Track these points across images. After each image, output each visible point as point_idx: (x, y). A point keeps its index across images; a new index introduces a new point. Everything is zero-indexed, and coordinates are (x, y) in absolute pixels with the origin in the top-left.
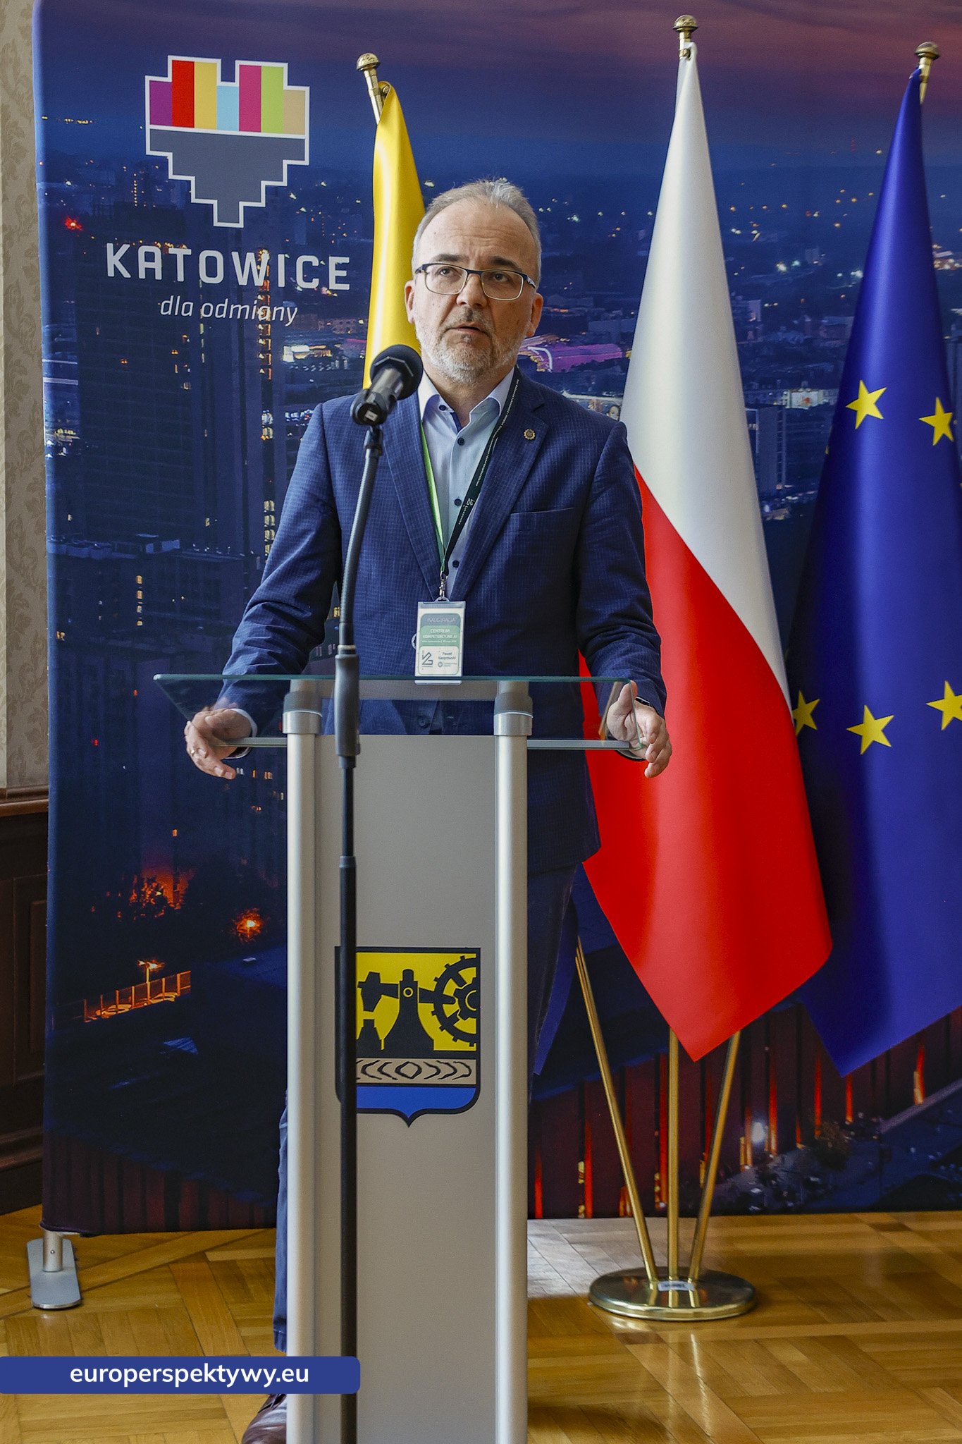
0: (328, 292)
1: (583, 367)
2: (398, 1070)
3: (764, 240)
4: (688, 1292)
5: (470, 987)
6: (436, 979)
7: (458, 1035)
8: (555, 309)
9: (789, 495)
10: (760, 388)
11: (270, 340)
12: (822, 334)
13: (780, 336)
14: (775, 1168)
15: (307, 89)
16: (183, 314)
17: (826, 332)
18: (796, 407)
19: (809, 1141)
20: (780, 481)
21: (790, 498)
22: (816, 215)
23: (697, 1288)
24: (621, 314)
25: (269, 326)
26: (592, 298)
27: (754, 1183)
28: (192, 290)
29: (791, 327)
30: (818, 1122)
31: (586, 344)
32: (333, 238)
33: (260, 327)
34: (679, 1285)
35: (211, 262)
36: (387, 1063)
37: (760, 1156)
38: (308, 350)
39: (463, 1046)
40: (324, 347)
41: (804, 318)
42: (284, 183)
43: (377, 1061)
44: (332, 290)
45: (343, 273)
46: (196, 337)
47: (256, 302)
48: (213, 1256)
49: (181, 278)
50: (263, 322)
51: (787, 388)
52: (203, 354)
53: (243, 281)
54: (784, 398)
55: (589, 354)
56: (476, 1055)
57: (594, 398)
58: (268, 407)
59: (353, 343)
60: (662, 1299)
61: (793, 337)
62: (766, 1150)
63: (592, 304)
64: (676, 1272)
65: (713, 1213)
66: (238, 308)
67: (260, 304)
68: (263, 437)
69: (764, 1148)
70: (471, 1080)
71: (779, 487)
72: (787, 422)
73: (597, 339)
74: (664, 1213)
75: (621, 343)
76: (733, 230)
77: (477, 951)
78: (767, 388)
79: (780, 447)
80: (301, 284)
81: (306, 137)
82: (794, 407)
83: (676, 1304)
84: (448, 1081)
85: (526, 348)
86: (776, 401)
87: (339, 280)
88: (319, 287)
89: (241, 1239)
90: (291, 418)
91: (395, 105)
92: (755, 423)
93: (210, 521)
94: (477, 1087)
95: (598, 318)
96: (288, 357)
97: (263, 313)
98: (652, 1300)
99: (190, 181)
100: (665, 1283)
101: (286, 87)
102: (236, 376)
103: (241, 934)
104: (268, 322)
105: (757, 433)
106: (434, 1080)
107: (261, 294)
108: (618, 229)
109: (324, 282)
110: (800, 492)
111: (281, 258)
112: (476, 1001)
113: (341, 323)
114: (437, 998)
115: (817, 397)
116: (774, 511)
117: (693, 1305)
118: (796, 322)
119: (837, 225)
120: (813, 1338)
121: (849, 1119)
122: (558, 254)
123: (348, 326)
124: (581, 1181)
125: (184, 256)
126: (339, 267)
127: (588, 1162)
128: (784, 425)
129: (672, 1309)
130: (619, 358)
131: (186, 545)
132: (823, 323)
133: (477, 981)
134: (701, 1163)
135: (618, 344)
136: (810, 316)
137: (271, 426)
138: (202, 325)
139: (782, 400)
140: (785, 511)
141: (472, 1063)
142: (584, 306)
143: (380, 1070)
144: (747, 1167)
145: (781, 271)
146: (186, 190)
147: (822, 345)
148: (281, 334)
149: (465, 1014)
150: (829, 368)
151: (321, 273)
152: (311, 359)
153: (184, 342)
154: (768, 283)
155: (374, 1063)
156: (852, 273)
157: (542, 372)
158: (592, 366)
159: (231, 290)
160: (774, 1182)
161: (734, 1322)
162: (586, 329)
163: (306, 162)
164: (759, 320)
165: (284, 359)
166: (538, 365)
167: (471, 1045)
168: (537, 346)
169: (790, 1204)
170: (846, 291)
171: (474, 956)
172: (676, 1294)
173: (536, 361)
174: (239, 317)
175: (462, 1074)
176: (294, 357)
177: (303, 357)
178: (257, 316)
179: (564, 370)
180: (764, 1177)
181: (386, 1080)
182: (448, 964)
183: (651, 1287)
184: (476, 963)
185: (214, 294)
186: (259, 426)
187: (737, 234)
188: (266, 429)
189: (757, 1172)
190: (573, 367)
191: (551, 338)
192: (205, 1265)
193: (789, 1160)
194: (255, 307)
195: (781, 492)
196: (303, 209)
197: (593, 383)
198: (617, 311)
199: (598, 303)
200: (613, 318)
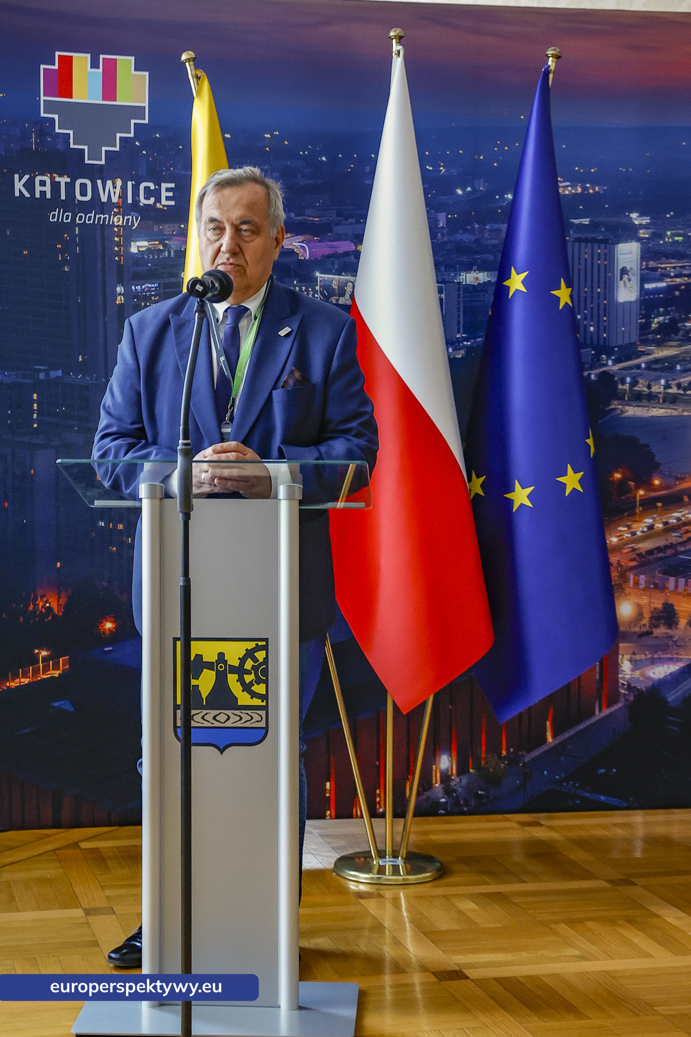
0: (161, 207)
1: (329, 256)
2: (214, 718)
3: (447, 174)
4: (399, 866)
5: (261, 664)
6: (239, 658)
7: (254, 695)
8: (311, 218)
9: (465, 341)
10: (446, 271)
11: (122, 238)
12: (486, 235)
13: (459, 237)
14: (455, 785)
15: (147, 74)
16: (64, 221)
17: (489, 234)
18: (470, 283)
19: (478, 767)
20: (459, 332)
21: (465, 343)
22: (481, 158)
23: (405, 863)
24: (354, 222)
25: (122, 229)
26: (335, 211)
27: (442, 795)
28: (70, 204)
29: (466, 231)
30: (483, 755)
31: (331, 241)
32: (164, 171)
33: (116, 229)
34: (393, 862)
35: (83, 187)
36: (206, 714)
37: (446, 778)
38: (147, 245)
39: (257, 702)
40: (158, 242)
41: (475, 225)
42: (132, 135)
43: (201, 712)
44: (163, 205)
45: (171, 194)
46: (73, 236)
47: (113, 213)
48: (84, 845)
49: (63, 197)
50: (118, 226)
51: (463, 271)
52: (78, 248)
53: (104, 199)
54: (461, 277)
55: (333, 247)
56: (265, 708)
57: (337, 277)
58: (120, 281)
59: (177, 240)
60: (382, 870)
61: (466, 237)
62: (449, 773)
63: (335, 215)
64: (391, 853)
65: (415, 815)
66: (101, 217)
67: (115, 215)
68: (117, 302)
69: (448, 771)
70: (263, 724)
71: (458, 336)
72: (463, 293)
73: (338, 238)
74: (383, 815)
75: (354, 240)
76: (428, 167)
77: (266, 640)
78: (450, 271)
79: (459, 309)
80: (143, 201)
81: (146, 105)
82: (467, 283)
83: (391, 873)
84: (248, 725)
85: (292, 243)
86: (456, 279)
87: (168, 198)
88: (155, 203)
89: (103, 834)
90: (136, 290)
91: (206, 85)
92: (442, 293)
93: (82, 358)
94: (266, 729)
95: (338, 224)
96: (134, 250)
97: (118, 220)
98: (375, 871)
99: (70, 134)
100: (384, 860)
101: (133, 72)
102: (100, 261)
103: (103, 632)
104: (121, 226)
105: (444, 300)
106: (238, 724)
107: (117, 208)
108: (352, 166)
109: (158, 200)
110: (472, 339)
111: (130, 184)
112: (265, 672)
113: (169, 227)
114: (240, 671)
115: (483, 277)
116: (455, 352)
117: (402, 874)
118: (469, 228)
119: (495, 164)
120: (483, 894)
121: (504, 752)
122: (312, 182)
123: (174, 229)
124: (328, 795)
125: (66, 183)
126: (168, 190)
127: (333, 782)
128: (461, 295)
129: (388, 876)
130: (353, 251)
131: (66, 372)
132: (486, 229)
133: (266, 659)
134: (407, 783)
135: (352, 241)
136: (478, 224)
137: (122, 295)
138: (77, 228)
139: (460, 279)
140: (463, 352)
141: (263, 713)
142: (329, 216)
143: (203, 718)
144: (437, 785)
145: (459, 194)
146: (67, 140)
147: (486, 242)
148: (129, 234)
149: (259, 680)
150: (491, 257)
151: (157, 194)
152: (149, 251)
153: (65, 238)
154: (451, 202)
155: (198, 713)
156: (506, 196)
157: (302, 259)
158: (335, 256)
159: (96, 205)
160: (454, 795)
161: (430, 884)
162: (331, 232)
163: (146, 121)
164: (445, 226)
165: (131, 251)
166: (300, 255)
167: (263, 701)
168: (299, 242)
169: (465, 809)
170: (501, 207)
171: (264, 643)
172: (391, 867)
173: (298, 252)
174: (101, 223)
175: (256, 720)
176: (138, 250)
177: (144, 249)
178: (113, 222)
179: (316, 258)
180: (448, 791)
181: (206, 724)
182: (247, 649)
183: (375, 863)
184: (265, 648)
185: (85, 207)
186: (115, 295)
187: (430, 170)
188: (119, 297)
189: (444, 788)
190: (323, 256)
191: (308, 237)
192: (78, 850)
193: (465, 780)
194: (112, 216)
195: (460, 340)
196: (144, 152)
197: (336, 267)
198: (352, 220)
199: (339, 214)
200: (349, 224)
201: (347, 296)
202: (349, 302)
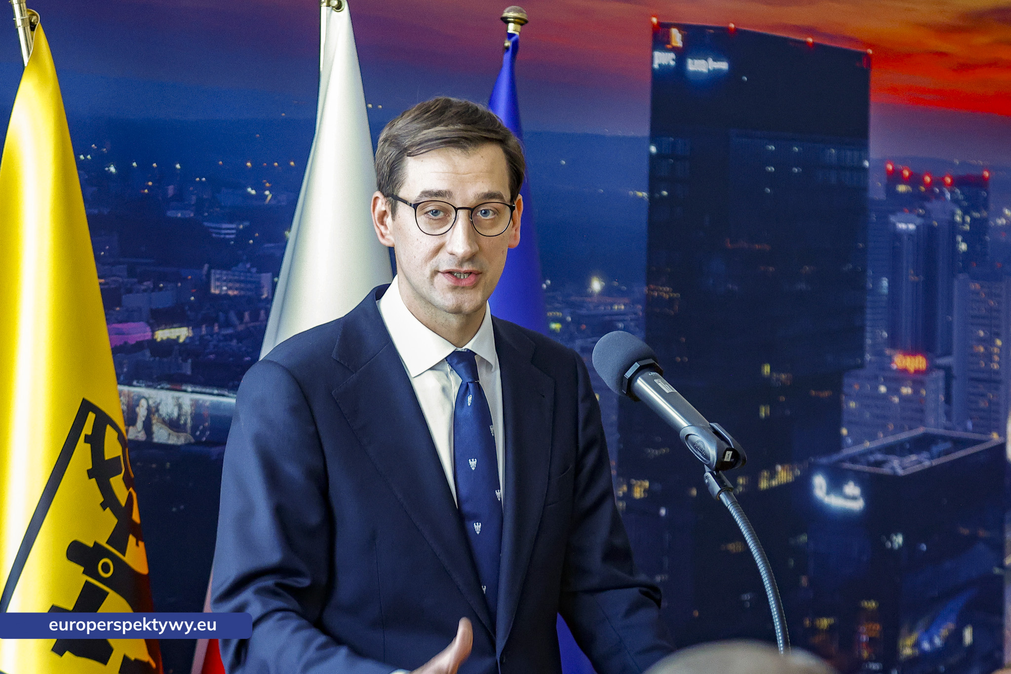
24: (152, 286)
26: (125, 266)
31: (120, 323)
55: (122, 333)
57: (128, 389)
63: (126, 274)
73: (130, 316)
75: (151, 321)
76: (249, 190)
95: (129, 291)
108: (150, 183)
130: (150, 340)
135: (148, 323)
142: (119, 276)
158: (124, 349)
162: (119, 305)
187: (252, 195)
197: (125, 370)
198: (149, 283)
199: (131, 273)
200: (145, 291)
201: (140, 424)
202: (142, 436)
